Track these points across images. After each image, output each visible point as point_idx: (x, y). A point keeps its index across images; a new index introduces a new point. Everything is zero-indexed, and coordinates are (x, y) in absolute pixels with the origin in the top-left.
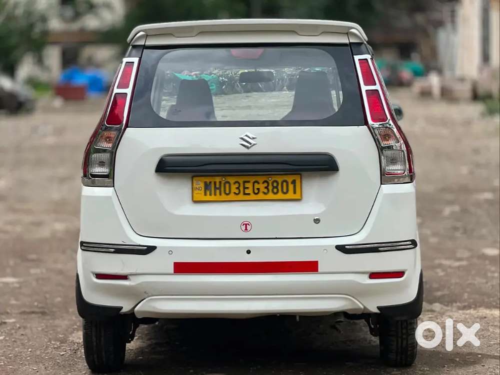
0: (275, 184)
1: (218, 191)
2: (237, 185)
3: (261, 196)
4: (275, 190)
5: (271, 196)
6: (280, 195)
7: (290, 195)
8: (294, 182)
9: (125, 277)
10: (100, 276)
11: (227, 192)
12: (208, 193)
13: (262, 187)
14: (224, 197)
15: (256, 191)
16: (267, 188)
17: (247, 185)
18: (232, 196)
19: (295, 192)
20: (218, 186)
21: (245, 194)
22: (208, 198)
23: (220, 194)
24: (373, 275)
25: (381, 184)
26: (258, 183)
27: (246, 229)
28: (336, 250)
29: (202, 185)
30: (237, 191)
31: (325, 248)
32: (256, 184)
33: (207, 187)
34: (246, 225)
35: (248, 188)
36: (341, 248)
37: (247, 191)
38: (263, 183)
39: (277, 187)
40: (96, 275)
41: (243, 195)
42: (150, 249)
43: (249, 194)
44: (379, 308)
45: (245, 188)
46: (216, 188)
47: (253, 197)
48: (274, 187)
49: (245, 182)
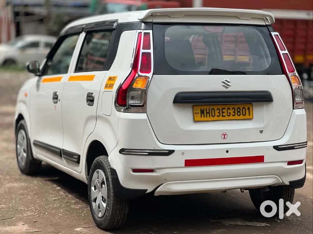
0: (239, 110)
1: (208, 115)
2: (218, 111)
3: (231, 117)
4: (239, 114)
5: (236, 117)
6: (242, 117)
7: (247, 116)
8: (249, 109)
9: (152, 171)
10: (135, 171)
11: (213, 115)
12: (203, 115)
13: (231, 111)
14: (211, 118)
15: (229, 114)
16: (234, 112)
17: (224, 111)
18: (216, 118)
19: (249, 115)
20: (208, 111)
21: (223, 116)
22: (203, 119)
23: (210, 116)
24: (290, 163)
25: (293, 109)
26: (230, 109)
27: (224, 138)
28: (274, 149)
29: (199, 111)
30: (219, 115)
31: (268, 148)
32: (228, 110)
33: (202, 112)
34: (224, 135)
35: (224, 112)
36: (276, 148)
37: (224, 114)
38: (232, 109)
39: (240, 112)
40: (133, 170)
41: (222, 117)
42: (171, 152)
43: (225, 116)
44: (290, 182)
45: (223, 113)
46: (207, 113)
47: (227, 118)
48: (238, 112)
49: (222, 109)
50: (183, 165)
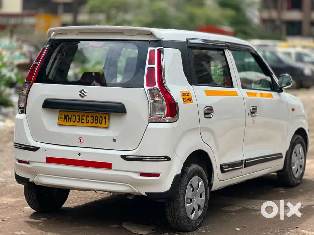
0: (96, 118)
1: (70, 120)
2: (79, 117)
3: (89, 124)
4: (96, 122)
5: (94, 124)
6: (98, 125)
7: (103, 125)
8: (105, 118)
9: (28, 163)
10: (20, 161)
11: (74, 120)
12: (65, 120)
13: (90, 119)
14: (72, 123)
15: (87, 121)
16: (93, 120)
17: (83, 118)
18: (76, 123)
19: (105, 124)
20: (70, 117)
21: (82, 122)
22: (65, 123)
23: (71, 122)
24: (142, 174)
25: (149, 122)
26: (89, 117)
27: (81, 142)
28: (121, 158)
29: (63, 116)
30: (78, 121)
31: (115, 156)
32: (87, 117)
33: (66, 117)
34: (81, 139)
35: (83, 119)
36: (124, 157)
37: (83, 121)
38: (91, 117)
39: (97, 120)
40: (18, 160)
41: (81, 123)
42: (36, 149)
43: (84, 123)
44: (146, 193)
45: (82, 119)
46: (69, 118)
47: (85, 124)
48: (96, 120)
49: (82, 116)
50: (45, 161)
